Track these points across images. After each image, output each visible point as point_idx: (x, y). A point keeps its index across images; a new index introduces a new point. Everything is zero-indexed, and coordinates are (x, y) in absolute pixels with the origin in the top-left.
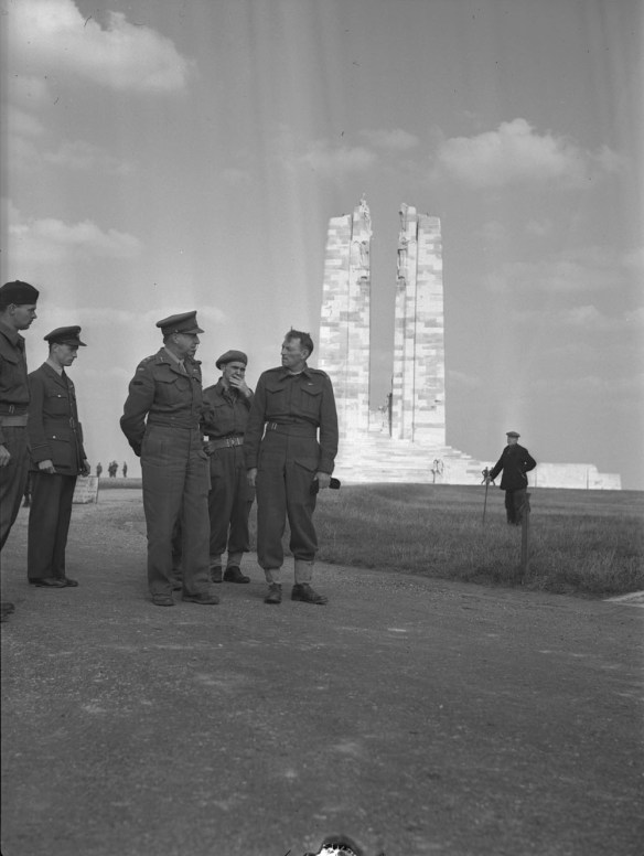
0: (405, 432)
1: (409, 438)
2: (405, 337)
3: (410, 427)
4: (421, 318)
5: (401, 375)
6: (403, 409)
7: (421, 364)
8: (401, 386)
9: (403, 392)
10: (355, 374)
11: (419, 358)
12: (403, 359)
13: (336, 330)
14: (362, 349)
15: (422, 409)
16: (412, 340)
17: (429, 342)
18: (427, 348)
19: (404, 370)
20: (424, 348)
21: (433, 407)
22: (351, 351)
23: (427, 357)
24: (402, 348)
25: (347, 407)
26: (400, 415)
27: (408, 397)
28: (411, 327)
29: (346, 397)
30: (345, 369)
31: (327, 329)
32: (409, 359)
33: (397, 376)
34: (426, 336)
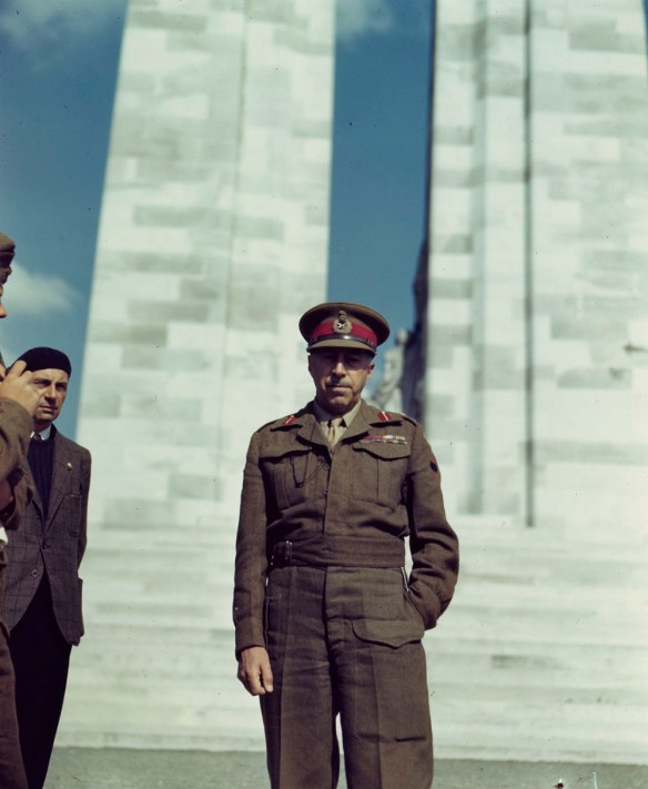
0: (490, 484)
1: (508, 508)
2: (482, 92)
3: (515, 460)
4: (553, 15)
5: (468, 245)
6: (478, 381)
7: (557, 194)
8: (469, 290)
9: (479, 312)
10: (271, 230)
11: (550, 171)
12: (476, 178)
13: (195, 46)
14: (300, 133)
15: (569, 381)
16: (517, 104)
17: (590, 108)
18: (584, 130)
19: (479, 221)
20: (569, 130)
21: (616, 374)
22: (255, 137)
23: (586, 165)
24: (472, 137)
25: (227, 364)
26: (461, 411)
27: (503, 330)
28: (506, 51)
29: (229, 321)
30: (225, 202)
31: (157, 37)
32: (504, 176)
33: (450, 249)
34: (576, 82)
